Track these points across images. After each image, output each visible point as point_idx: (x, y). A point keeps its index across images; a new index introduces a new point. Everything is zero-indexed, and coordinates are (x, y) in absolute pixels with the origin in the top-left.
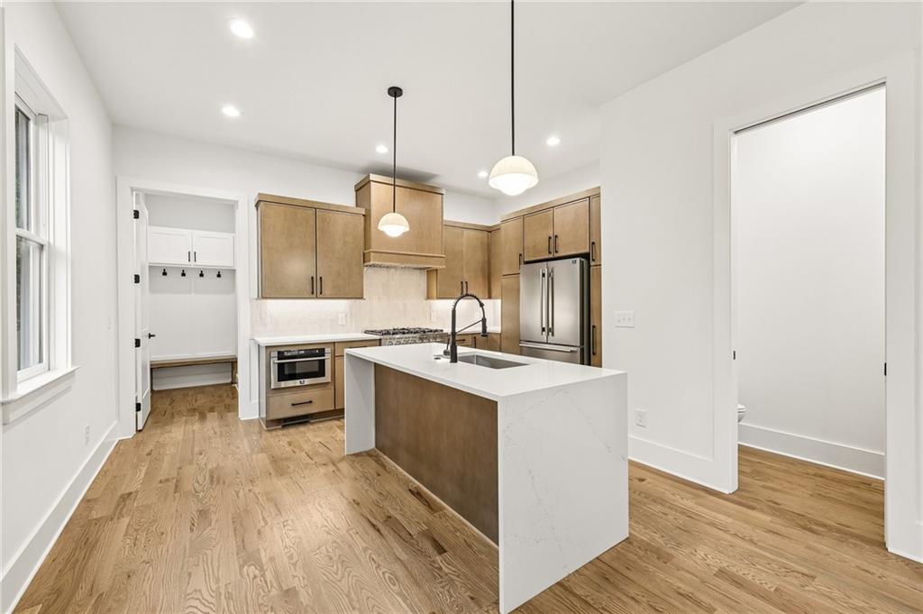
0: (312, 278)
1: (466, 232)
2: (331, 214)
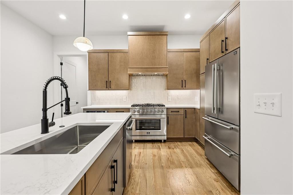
0: (107, 81)
1: (185, 54)
2: (115, 54)
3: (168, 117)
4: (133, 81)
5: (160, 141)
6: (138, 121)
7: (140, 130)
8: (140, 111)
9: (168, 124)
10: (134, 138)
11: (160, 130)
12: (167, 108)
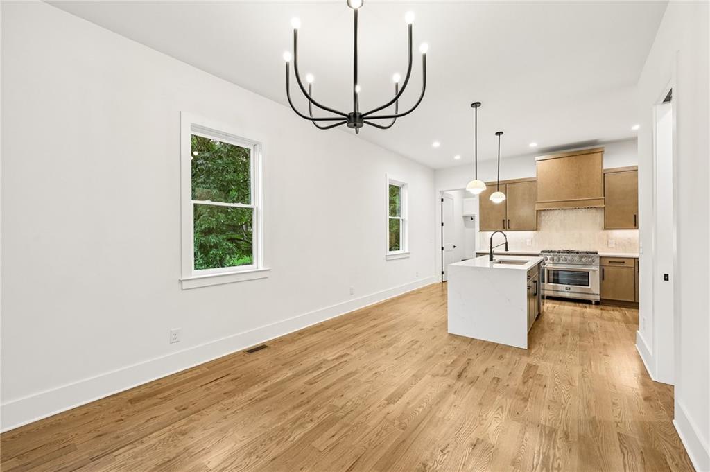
0: (504, 220)
2: (516, 185)
3: (603, 270)
4: (543, 218)
5: (589, 302)
6: (552, 273)
7: (554, 283)
8: (555, 258)
9: (603, 279)
10: (547, 293)
11: (588, 285)
12: (601, 257)
